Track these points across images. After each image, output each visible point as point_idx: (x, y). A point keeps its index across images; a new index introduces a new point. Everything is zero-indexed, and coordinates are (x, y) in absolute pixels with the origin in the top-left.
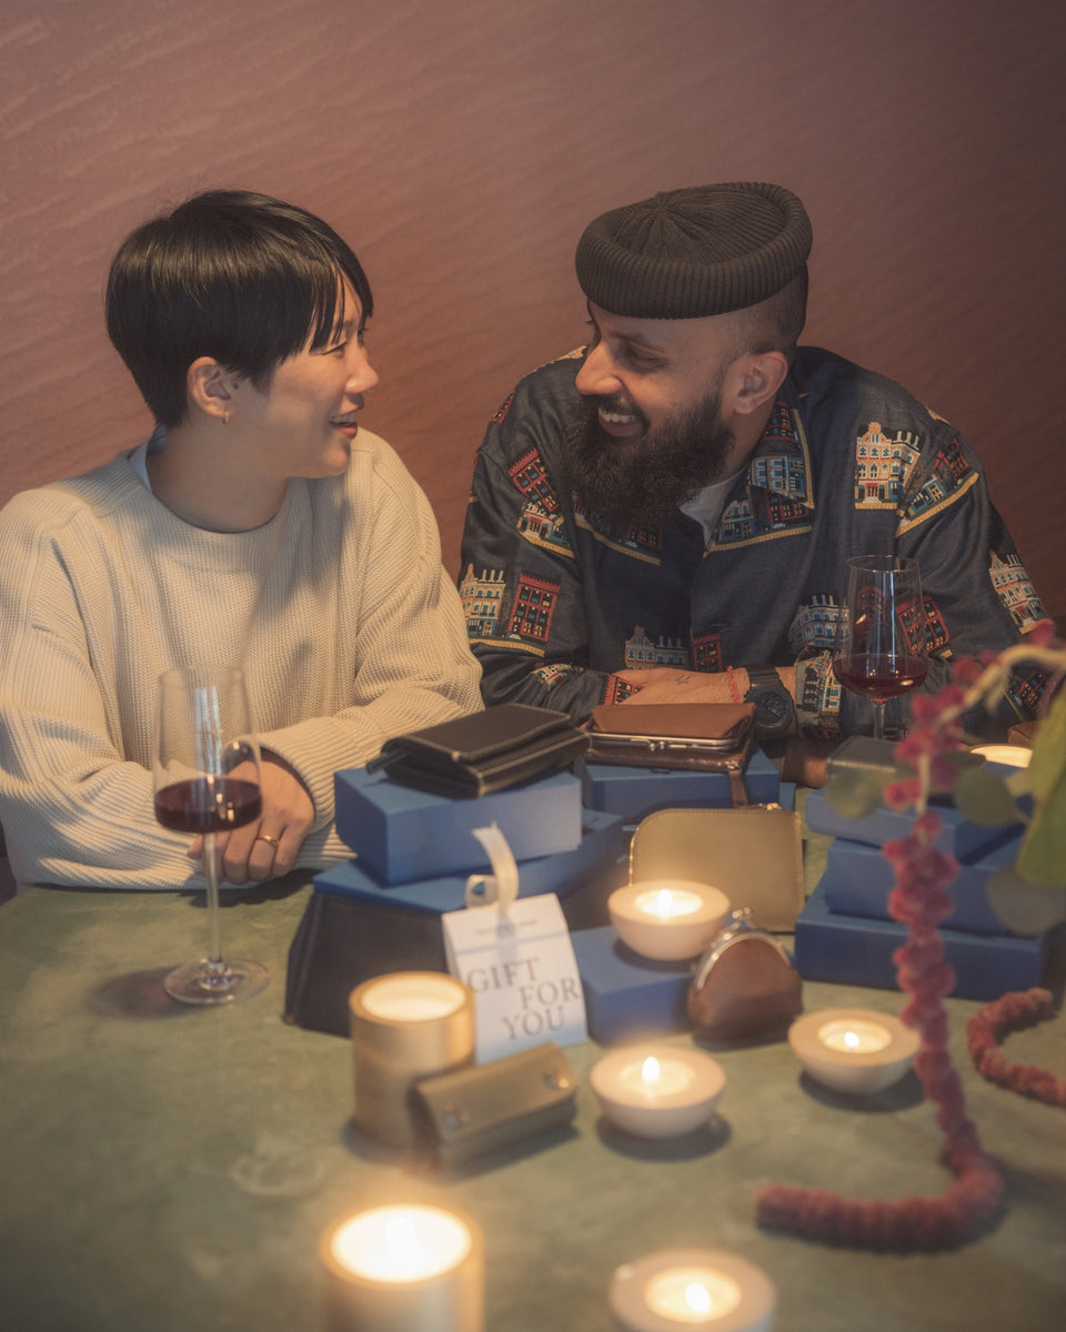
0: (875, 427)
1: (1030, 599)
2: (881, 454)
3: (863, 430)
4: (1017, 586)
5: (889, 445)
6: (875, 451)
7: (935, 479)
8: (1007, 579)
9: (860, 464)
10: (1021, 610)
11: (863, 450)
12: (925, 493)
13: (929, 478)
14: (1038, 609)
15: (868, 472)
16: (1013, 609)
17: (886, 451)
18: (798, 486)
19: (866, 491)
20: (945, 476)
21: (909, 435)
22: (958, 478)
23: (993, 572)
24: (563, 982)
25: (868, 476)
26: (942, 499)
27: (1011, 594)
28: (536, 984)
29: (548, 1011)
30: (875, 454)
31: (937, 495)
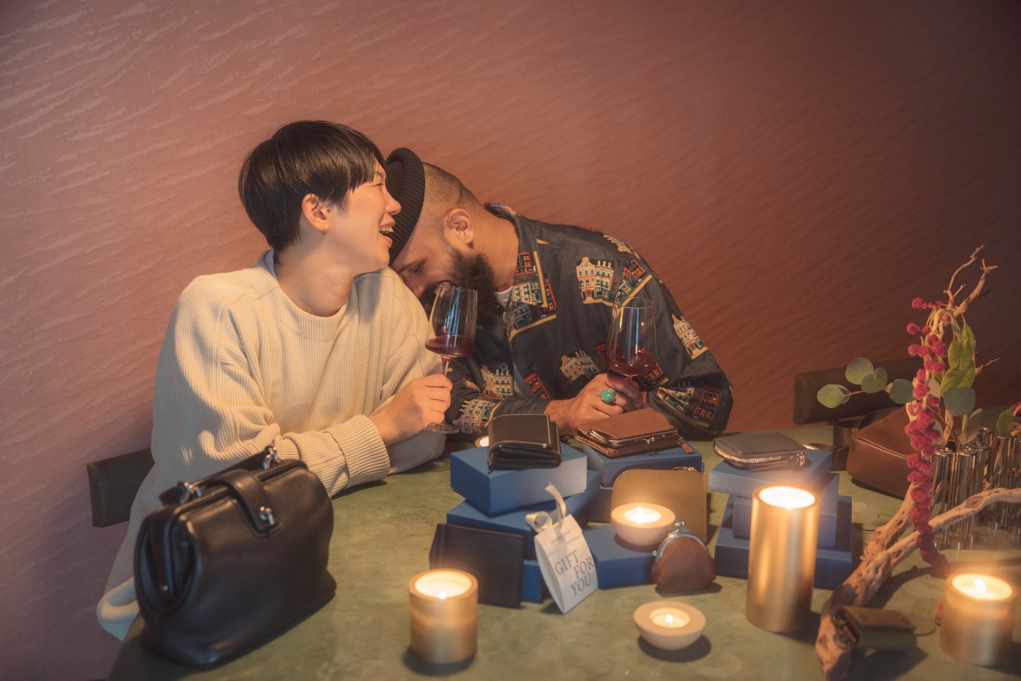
0: (586, 260)
1: (696, 338)
2: (589, 273)
3: (579, 263)
4: (688, 332)
5: (594, 268)
6: (586, 272)
7: (625, 282)
8: (683, 329)
9: (580, 280)
10: (692, 345)
11: (580, 273)
12: (621, 291)
13: (622, 283)
14: (700, 342)
15: (584, 284)
16: (687, 346)
17: (592, 271)
18: (537, 297)
19: (586, 294)
20: (630, 279)
21: (604, 263)
22: (638, 279)
23: (676, 327)
24: (587, 559)
25: (585, 286)
26: (631, 292)
27: (686, 337)
28: (579, 564)
29: (585, 577)
30: (586, 274)
31: (628, 291)
